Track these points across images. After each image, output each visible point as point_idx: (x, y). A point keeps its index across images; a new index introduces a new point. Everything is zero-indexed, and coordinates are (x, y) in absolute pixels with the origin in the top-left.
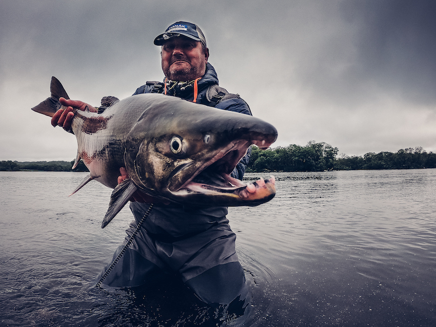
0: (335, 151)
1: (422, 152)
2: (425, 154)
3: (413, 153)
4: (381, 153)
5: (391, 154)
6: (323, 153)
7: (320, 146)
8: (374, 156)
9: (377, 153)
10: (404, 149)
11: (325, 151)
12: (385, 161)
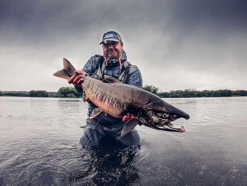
0: (157, 89)
1: (195, 91)
2: (196, 91)
3: (191, 91)
4: (178, 91)
5: (182, 91)
6: (152, 90)
7: (150, 87)
8: (174, 92)
9: (176, 91)
10: (187, 89)
11: (153, 89)
12: (179, 94)
